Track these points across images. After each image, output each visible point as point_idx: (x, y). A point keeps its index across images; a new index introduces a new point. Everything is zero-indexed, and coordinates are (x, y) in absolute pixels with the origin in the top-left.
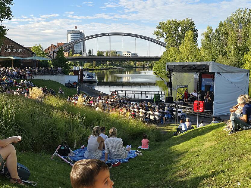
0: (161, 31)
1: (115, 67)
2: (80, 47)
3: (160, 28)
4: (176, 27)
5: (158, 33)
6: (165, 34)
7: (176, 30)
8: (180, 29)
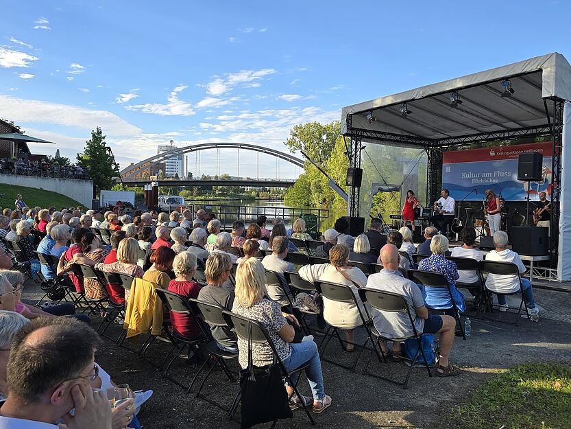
0: (297, 140)
1: (228, 198)
2: (177, 167)
3: (296, 135)
4: (320, 135)
5: (291, 143)
6: (303, 145)
7: (320, 139)
8: (324, 137)
